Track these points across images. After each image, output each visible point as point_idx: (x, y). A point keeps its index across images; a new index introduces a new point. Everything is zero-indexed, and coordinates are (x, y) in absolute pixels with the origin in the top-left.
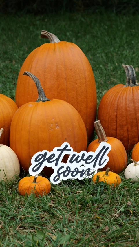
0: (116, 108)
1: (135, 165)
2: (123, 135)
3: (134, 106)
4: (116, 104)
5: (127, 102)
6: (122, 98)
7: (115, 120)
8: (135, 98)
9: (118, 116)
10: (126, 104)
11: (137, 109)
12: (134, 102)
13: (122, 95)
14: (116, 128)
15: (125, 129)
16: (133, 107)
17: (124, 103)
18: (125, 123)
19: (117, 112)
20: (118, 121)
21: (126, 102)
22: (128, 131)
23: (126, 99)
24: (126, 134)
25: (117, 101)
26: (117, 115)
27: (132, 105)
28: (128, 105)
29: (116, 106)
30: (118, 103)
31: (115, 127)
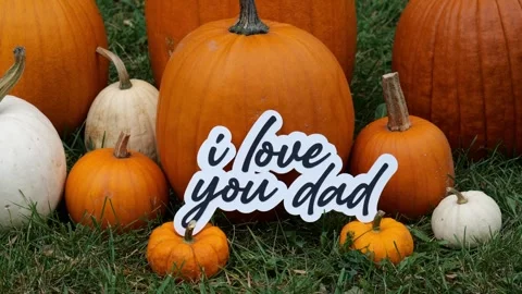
0: (432, 41)
1: (459, 202)
2: (445, 111)
3: (478, 39)
4: (434, 29)
5: (462, 27)
6: (448, 15)
7: (429, 70)
8: (482, 16)
9: (437, 61)
10: (458, 32)
11: (485, 46)
12: (478, 29)
13: (449, 8)
14: (431, 91)
15: (452, 95)
16: (475, 42)
17: (453, 27)
18: (452, 80)
19: (434, 51)
20: (435, 73)
21: (458, 26)
22: (459, 102)
23: (458, 17)
24: (453, 109)
25: (436, 23)
26: (433, 59)
27: (472, 34)
28: (462, 35)
29: (434, 33)
30: (438, 26)
31: (427, 88)
